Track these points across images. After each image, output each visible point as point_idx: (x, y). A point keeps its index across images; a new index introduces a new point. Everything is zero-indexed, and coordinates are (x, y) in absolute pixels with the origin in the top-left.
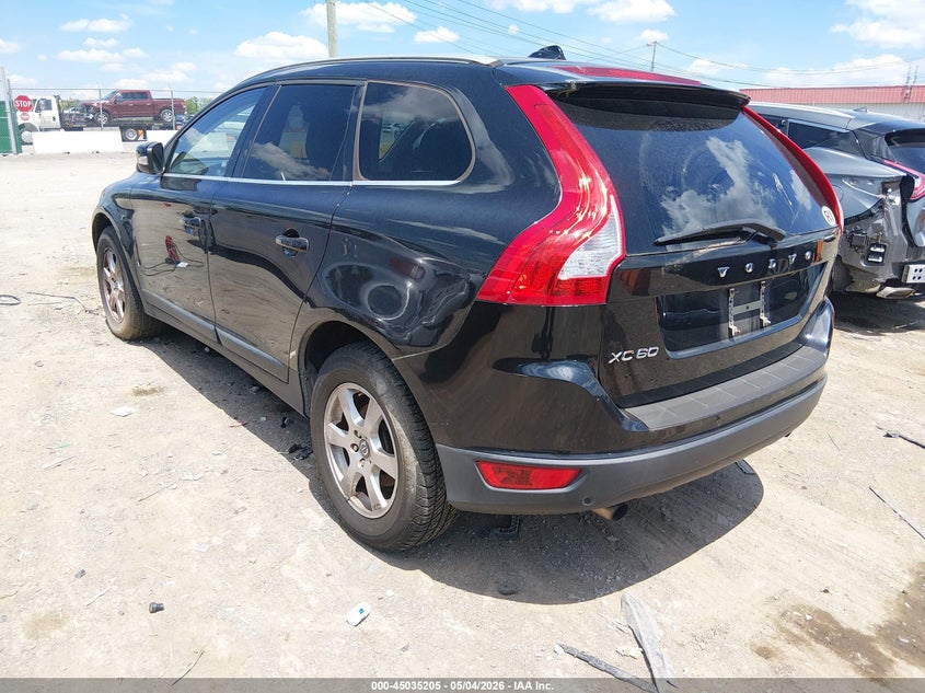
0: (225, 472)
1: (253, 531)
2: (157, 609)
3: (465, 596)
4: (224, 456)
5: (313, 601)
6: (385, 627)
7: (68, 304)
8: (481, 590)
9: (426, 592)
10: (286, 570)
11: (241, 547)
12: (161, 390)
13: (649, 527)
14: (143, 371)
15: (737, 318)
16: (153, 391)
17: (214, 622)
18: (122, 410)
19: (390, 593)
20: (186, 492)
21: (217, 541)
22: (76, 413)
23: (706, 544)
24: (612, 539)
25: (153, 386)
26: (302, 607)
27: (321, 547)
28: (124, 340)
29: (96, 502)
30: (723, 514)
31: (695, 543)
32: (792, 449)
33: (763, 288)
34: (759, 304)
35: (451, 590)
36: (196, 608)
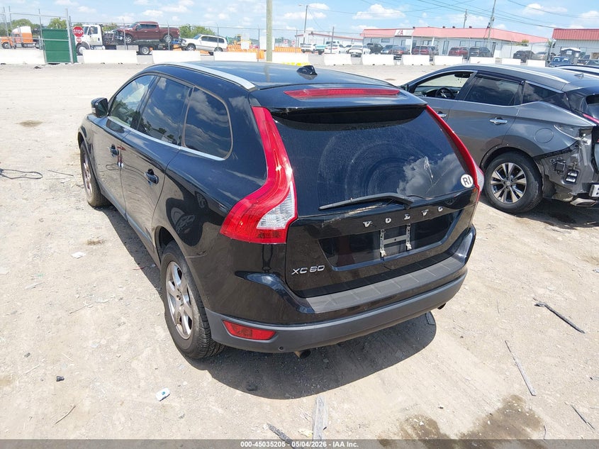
0: (121, 299)
1: (124, 338)
2: (60, 379)
3: (227, 389)
4: (124, 288)
5: (142, 384)
6: (176, 403)
7: (68, 179)
8: (236, 387)
9: (205, 384)
10: (134, 364)
11: (115, 347)
12: (103, 242)
13: (352, 355)
14: (97, 228)
15: (386, 246)
16: (99, 242)
17: (87, 390)
18: (77, 255)
19: (185, 383)
20: (97, 309)
21: (103, 342)
22: (52, 254)
23: (381, 369)
24: (326, 361)
25: (100, 239)
26: (136, 386)
27: (158, 351)
28: (93, 207)
29: (48, 312)
30: (401, 350)
31: (375, 367)
32: (467, 309)
33: (408, 228)
34: (406, 237)
35: (220, 384)
36: (81, 381)
